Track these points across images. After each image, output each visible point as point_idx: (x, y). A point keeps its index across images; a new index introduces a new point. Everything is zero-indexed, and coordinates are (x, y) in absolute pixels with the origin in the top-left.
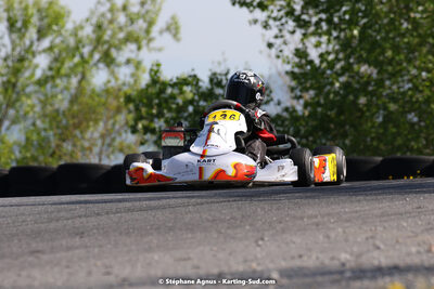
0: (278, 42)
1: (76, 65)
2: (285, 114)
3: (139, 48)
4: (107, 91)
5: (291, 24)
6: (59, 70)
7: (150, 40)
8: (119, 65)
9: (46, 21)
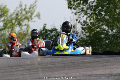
1: (11, 25)
6: (6, 26)
7: (32, 19)
8: (23, 26)
9: (3, 12)
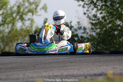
0: (88, 12)
2: (90, 37)
3: (33, 14)
4: (22, 30)
5: (92, 6)
7: (37, 12)
8: (25, 20)
